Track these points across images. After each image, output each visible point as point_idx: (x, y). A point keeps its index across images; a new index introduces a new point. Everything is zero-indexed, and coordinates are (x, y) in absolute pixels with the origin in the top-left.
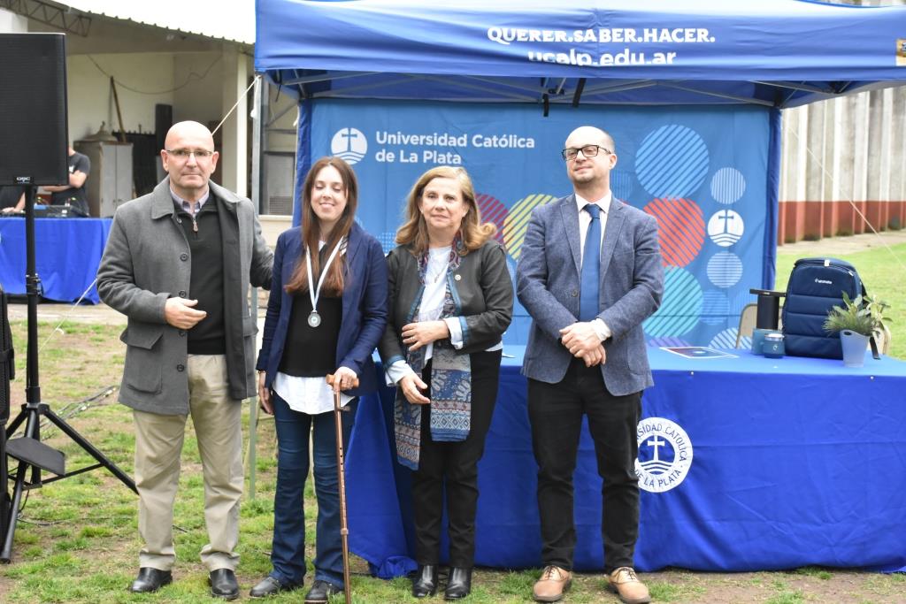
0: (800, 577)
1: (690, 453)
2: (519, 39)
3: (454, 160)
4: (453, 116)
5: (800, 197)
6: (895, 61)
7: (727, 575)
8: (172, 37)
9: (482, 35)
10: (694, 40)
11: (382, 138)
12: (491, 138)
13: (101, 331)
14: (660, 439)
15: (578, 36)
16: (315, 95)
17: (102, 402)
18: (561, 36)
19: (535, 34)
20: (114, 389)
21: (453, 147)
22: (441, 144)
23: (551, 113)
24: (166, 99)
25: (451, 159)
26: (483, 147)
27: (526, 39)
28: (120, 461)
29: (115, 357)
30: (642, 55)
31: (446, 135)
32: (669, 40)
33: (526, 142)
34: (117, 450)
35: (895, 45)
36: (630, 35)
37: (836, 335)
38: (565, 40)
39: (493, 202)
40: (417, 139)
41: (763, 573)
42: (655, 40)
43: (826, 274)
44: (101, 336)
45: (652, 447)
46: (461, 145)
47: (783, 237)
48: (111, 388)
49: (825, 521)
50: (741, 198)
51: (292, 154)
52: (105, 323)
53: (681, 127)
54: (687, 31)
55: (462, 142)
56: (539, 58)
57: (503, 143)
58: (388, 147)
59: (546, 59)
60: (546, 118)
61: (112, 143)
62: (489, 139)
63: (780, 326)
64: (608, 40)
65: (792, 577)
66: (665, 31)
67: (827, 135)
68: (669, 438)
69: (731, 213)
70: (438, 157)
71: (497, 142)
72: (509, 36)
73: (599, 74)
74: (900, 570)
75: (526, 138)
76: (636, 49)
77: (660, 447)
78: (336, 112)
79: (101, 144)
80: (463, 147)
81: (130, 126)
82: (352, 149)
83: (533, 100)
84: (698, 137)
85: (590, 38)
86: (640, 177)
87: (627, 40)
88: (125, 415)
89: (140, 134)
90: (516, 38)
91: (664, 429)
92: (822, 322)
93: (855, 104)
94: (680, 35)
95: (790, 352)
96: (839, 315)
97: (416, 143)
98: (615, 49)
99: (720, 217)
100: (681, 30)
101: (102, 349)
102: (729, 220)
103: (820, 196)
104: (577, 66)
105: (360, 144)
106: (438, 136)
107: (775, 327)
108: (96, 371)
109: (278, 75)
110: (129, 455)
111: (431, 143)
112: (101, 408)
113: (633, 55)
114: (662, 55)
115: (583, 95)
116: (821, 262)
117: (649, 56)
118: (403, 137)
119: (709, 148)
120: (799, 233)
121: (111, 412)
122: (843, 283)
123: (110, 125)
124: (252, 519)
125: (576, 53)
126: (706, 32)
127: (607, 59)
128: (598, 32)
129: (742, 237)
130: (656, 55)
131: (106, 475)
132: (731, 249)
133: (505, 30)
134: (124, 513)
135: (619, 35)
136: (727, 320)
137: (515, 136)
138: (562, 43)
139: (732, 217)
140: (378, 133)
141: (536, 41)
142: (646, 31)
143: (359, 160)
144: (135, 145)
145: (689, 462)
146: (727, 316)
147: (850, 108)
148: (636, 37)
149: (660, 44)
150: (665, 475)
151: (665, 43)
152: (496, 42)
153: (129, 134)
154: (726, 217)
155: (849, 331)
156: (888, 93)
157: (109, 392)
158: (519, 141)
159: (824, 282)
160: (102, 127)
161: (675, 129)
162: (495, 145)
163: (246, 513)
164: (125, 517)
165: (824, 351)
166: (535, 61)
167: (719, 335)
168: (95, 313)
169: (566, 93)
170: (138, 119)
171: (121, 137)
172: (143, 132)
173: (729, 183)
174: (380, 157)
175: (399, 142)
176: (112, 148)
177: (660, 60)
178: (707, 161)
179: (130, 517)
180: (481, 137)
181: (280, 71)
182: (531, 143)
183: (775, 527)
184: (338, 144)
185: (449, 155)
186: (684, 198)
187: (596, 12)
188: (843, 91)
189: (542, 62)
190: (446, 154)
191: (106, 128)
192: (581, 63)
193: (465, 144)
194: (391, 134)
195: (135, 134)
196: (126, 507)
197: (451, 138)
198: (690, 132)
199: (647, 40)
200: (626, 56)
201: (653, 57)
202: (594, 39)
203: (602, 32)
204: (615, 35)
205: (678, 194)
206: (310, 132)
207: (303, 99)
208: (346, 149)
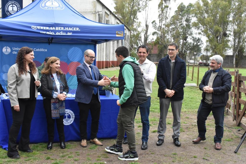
1: (74, 117)
2: (38, 29)
5: (105, 60)
6: (116, 35)
9: (30, 27)
10: (76, 30)
11: (14, 49)
12: (38, 49)
14: (68, 114)
15: (51, 28)
18: (47, 28)
19: (42, 28)
27: (40, 29)
30: (65, 33)
32: (71, 30)
35: (116, 32)
36: (62, 28)
37: (104, 91)
38: (48, 29)
39: (38, 62)
42: (68, 30)
45: (66, 116)
47: (101, 68)
53: (77, 48)
54: (74, 28)
57: (40, 50)
58: (15, 51)
60: (49, 45)
64: (58, 29)
66: (70, 28)
67: (109, 49)
68: (70, 114)
71: (39, 50)
72: (36, 28)
73: (56, 37)
76: (64, 31)
77: (67, 116)
78: (3, 43)
82: (7, 51)
83: (46, 41)
84: (80, 49)
86: (69, 57)
87: (62, 30)
91: (68, 112)
94: (73, 29)
96: (105, 87)
98: (59, 31)
100: (73, 28)
103: (108, 60)
104: (51, 35)
105: (9, 50)
113: (63, 33)
114: (69, 33)
117: (66, 33)
118: (19, 49)
119: (82, 52)
120: (104, 67)
125: (51, 32)
126: (78, 28)
127: (58, 33)
133: (35, 27)
137: (43, 49)
138: (48, 30)
140: (13, 48)
141: (42, 29)
142: (66, 28)
143: (9, 53)
145: (74, 118)
147: (113, 44)
148: (64, 29)
150: (69, 121)
151: (70, 30)
152: (33, 29)
155: (107, 90)
156: (116, 42)
161: (75, 49)
162: (39, 51)
165: (102, 94)
166: (42, 33)
174: (14, 53)
175: (18, 50)
177: (69, 34)
178: (82, 54)
180: (35, 49)
182: (46, 50)
184: (4, 50)
186: (78, 62)
187: (55, 23)
189: (44, 34)
192: (52, 34)
194: (16, 48)
198: (78, 49)
199: (66, 30)
200: (62, 33)
201: (67, 33)
202: (55, 29)
203: (56, 28)
204: (59, 28)
205: (76, 61)
208: (6, 51)
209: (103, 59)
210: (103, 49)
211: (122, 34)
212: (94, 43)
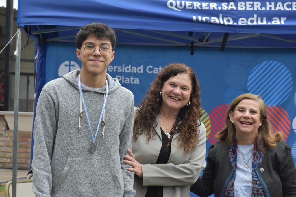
3: (135, 82)
4: (134, 54)
9: (164, 5)
12: (158, 68)
15: (224, 6)
16: (49, 40)
18: (213, 6)
19: (197, 5)
21: (134, 73)
22: (127, 71)
23: (195, 53)
25: (133, 81)
26: (153, 73)
27: (191, 8)
30: (265, 19)
31: (130, 66)
32: (282, 9)
36: (257, 6)
38: (216, 8)
40: (112, 68)
42: (273, 9)
46: (139, 72)
53: (276, 62)
54: (294, 4)
55: (140, 70)
56: (200, 20)
59: (204, 20)
60: (192, 56)
62: (157, 69)
64: (244, 8)
66: (280, 4)
70: (125, 80)
72: (181, 5)
73: (238, 30)
76: (261, 14)
78: (61, 51)
80: (141, 73)
83: (184, 44)
84: (286, 68)
85: (232, 8)
87: (255, 9)
94: (289, 6)
97: (112, 71)
98: (248, 14)
100: (290, 3)
104: (224, 25)
106: (125, 67)
109: (29, 28)
111: (121, 71)
113: (259, 19)
114: (277, 19)
115: (227, 43)
119: (293, 75)
125: (223, 17)
127: (243, 20)
128: (237, 3)
130: (274, 18)
133: (178, 2)
135: (250, 6)
138: (214, 10)
141: (197, 9)
142: (268, 3)
148: (261, 7)
149: (277, 11)
151: (280, 11)
152: (172, 9)
166: (197, 21)
169: (209, 41)
177: (276, 22)
178: (292, 83)
180: (151, 67)
181: (30, 26)
184: (63, 71)
185: (132, 78)
186: (277, 106)
189: (202, 22)
190: (130, 78)
192: (226, 23)
193: (142, 72)
197: (133, 68)
199: (268, 9)
200: (255, 19)
201: (272, 20)
202: (234, 8)
203: (239, 4)
204: (248, 6)
205: (273, 104)
206: (45, 63)
207: (41, 42)
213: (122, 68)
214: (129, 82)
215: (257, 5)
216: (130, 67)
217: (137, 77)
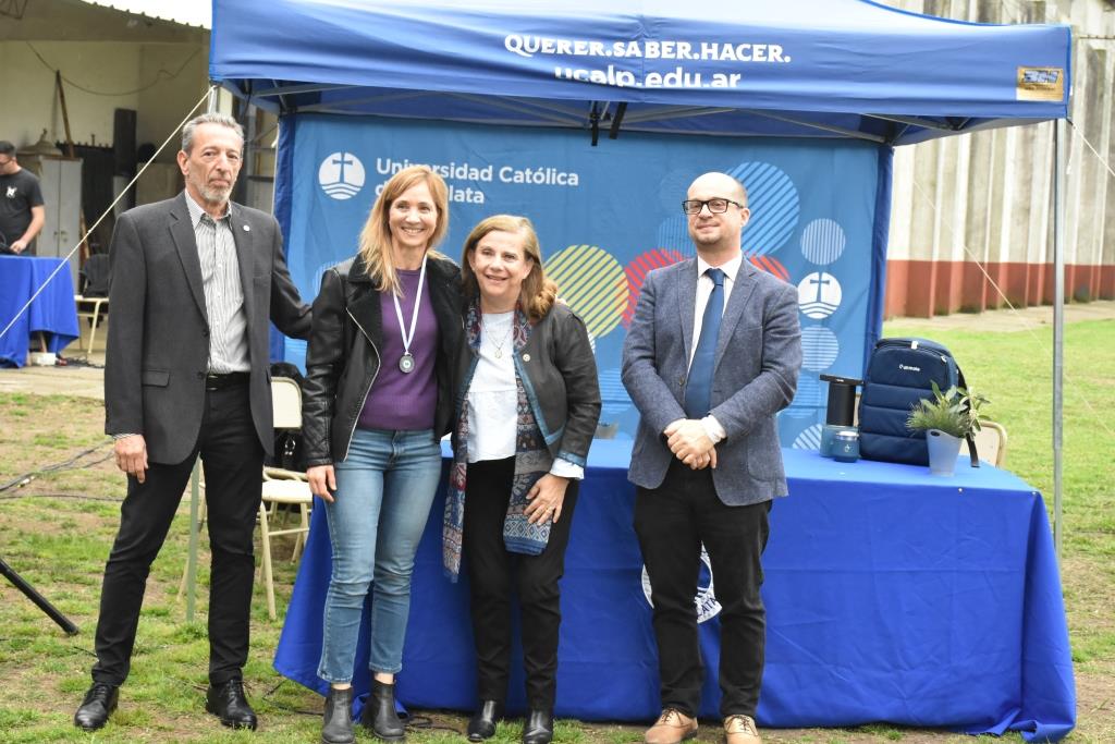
0: (863, 736)
2: (544, 50)
3: (475, 198)
4: (476, 142)
6: (1015, 95)
7: (773, 732)
8: (135, 23)
9: (498, 44)
10: (763, 59)
11: (384, 167)
12: (524, 171)
13: (22, 402)
15: (619, 50)
16: (301, 109)
17: (15, 494)
18: (596, 48)
19: (564, 45)
20: (32, 478)
21: (475, 181)
22: (459, 177)
24: (128, 103)
25: (472, 196)
26: (512, 182)
27: (552, 51)
28: (28, 569)
29: (38, 436)
30: (698, 76)
31: (466, 165)
32: (733, 58)
33: (568, 177)
34: (25, 555)
35: (1016, 74)
36: (684, 50)
37: (921, 435)
38: (602, 54)
41: (818, 730)
42: (715, 57)
43: (913, 358)
44: (23, 409)
46: (484, 179)
48: (28, 476)
49: (896, 666)
50: (839, 258)
51: (270, 180)
52: (29, 393)
53: (766, 166)
54: (756, 47)
55: (486, 175)
56: (569, 75)
57: (539, 178)
59: (577, 77)
60: (594, 148)
61: (55, 157)
62: (521, 173)
63: (856, 422)
64: (656, 55)
65: (853, 736)
66: (728, 47)
69: (826, 276)
70: (454, 194)
71: (531, 177)
72: (532, 46)
73: (644, 98)
74: (989, 731)
75: (568, 172)
76: (691, 68)
78: (327, 131)
79: (41, 158)
80: (487, 182)
81: (80, 136)
82: (346, 180)
84: (786, 178)
85: (633, 53)
87: (680, 56)
88: (42, 511)
89: (93, 147)
90: (540, 49)
92: (905, 419)
93: (1033, 138)
94: (747, 52)
95: (866, 455)
96: (926, 410)
98: (664, 67)
99: (812, 282)
100: (748, 46)
101: (23, 424)
102: (823, 286)
103: (983, 256)
104: (616, 87)
105: (356, 174)
106: (455, 168)
107: (850, 423)
108: (12, 453)
109: (247, 85)
110: (40, 562)
111: (447, 175)
112: (14, 501)
113: (687, 76)
114: (723, 76)
115: (623, 122)
116: (907, 344)
117: (707, 77)
119: (800, 193)
120: (954, 303)
121: (26, 506)
122: (935, 371)
123: (54, 134)
124: (186, 647)
125: (615, 70)
126: (780, 50)
127: (654, 79)
128: (644, 45)
129: (839, 307)
130: (716, 76)
131: (8, 586)
132: (824, 322)
133: (527, 39)
134: (26, 634)
135: (670, 50)
136: (817, 413)
137: (554, 170)
138: (597, 55)
139: (828, 282)
140: (379, 161)
141: (565, 53)
142: (704, 45)
143: (354, 194)
144: (85, 161)
146: (816, 407)
148: (691, 53)
149: (721, 62)
151: (728, 61)
152: (515, 53)
153: (79, 146)
154: (820, 282)
155: (936, 430)
157: (26, 481)
158: (560, 176)
159: (911, 368)
160: (43, 136)
161: (756, 170)
162: (529, 181)
163: (180, 638)
164: (25, 638)
165: (909, 455)
166: (563, 79)
167: (806, 431)
168: (17, 379)
170: (93, 126)
171: (67, 150)
172: (97, 144)
173: (824, 238)
176: (56, 163)
177: (720, 82)
178: (797, 209)
179: (33, 639)
180: (510, 169)
181: (250, 81)
182: (574, 179)
183: (835, 674)
184: (328, 172)
185: (469, 192)
186: (766, 255)
187: (642, 20)
188: (963, 128)
189: (573, 80)
190: (465, 190)
191: (48, 138)
192: (621, 83)
193: (490, 178)
194: (396, 162)
195: (86, 146)
196: (29, 627)
197: (472, 170)
198: (776, 172)
199: (704, 57)
200: (678, 76)
201: (712, 79)
202: (638, 54)
203: (648, 45)
204: (665, 50)
205: (759, 251)
206: (292, 156)
207: (284, 113)
208: (338, 179)
209: (948, 244)
210: (952, 176)
211: (1058, 86)
212: (879, 139)
213: (449, 171)
214: (462, 200)
215: (684, 48)
216: (465, 169)
217: (480, 189)
